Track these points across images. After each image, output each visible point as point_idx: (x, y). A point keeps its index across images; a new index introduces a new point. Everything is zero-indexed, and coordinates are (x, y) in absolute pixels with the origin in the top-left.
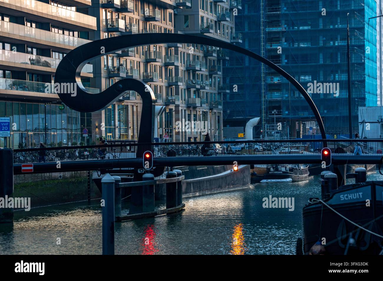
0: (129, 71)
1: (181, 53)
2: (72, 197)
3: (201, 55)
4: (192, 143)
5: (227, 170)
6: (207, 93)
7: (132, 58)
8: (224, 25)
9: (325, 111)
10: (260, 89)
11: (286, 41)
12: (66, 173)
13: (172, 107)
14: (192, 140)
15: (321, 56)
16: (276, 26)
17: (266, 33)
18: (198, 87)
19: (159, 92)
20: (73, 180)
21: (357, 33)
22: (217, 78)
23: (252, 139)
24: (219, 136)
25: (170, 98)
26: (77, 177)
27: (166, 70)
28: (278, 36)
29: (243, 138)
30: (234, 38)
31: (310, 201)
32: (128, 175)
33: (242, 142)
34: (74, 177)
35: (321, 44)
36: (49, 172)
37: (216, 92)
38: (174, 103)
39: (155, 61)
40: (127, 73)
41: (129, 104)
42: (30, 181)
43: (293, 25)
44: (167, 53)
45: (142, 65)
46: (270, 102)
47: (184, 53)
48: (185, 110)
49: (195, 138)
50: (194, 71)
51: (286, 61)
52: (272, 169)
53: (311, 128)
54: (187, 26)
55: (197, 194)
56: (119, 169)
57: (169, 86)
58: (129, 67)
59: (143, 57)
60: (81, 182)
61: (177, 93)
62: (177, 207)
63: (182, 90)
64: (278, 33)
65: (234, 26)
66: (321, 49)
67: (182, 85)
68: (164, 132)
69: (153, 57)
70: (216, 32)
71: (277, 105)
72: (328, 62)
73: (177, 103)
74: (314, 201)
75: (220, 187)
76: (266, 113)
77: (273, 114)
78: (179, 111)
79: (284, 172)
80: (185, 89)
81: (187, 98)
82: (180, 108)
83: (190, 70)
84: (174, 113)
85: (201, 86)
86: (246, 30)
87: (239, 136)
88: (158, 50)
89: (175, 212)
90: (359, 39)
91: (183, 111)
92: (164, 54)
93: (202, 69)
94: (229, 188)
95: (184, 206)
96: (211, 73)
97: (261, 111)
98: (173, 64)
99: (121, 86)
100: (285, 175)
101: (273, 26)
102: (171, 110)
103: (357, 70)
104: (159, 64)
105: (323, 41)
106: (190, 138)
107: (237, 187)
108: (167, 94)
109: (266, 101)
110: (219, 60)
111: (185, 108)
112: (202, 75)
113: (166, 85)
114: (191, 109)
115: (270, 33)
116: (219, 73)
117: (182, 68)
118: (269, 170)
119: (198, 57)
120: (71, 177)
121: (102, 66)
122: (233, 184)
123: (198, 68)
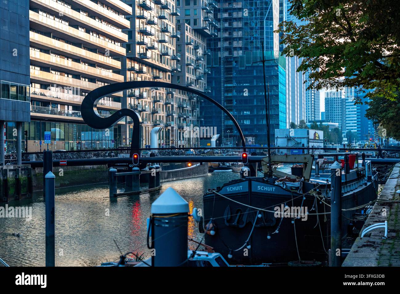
0: (144, 107)
1: (175, 97)
2: (98, 180)
3: (187, 98)
4: (182, 149)
5: (194, 165)
6: (190, 120)
7: (146, 100)
8: (200, 82)
9: (257, 131)
10: (221, 119)
11: (235, 92)
12: (94, 166)
13: (170, 128)
14: (181, 147)
15: (255, 100)
16: (230, 83)
17: (224, 87)
18: (185, 117)
19: (161, 120)
20: (99, 170)
21: (275, 88)
22: (196, 112)
23: (215, 147)
24: (198, 145)
25: (168, 123)
26: (101, 168)
27: (166, 107)
28: (231, 89)
29: (210, 146)
30: (206, 89)
31: (209, 191)
32: (125, 168)
33: (209, 148)
34: (100, 168)
35: (255, 94)
36: (83, 165)
37: (196, 120)
38: (170, 126)
39: (159, 101)
40: (142, 108)
41: (144, 126)
42: (71, 171)
43: (240, 83)
44: (167, 97)
45: (151, 104)
46: (227, 126)
47: (177, 97)
48: (177, 130)
49: (183, 146)
50: (183, 108)
51: (236, 103)
52: (221, 164)
53: (250, 141)
54: (179, 82)
55: (175, 179)
56: (125, 164)
57: (168, 116)
58: (144, 105)
59: (152, 99)
60: (104, 171)
61: (173, 120)
62: (155, 188)
63: (175, 118)
64: (231, 87)
65: (206, 83)
66: (255, 96)
67: (175, 116)
68: (165, 142)
69: (158, 99)
70: (196, 86)
71: (231, 127)
72: (259, 104)
73: (172, 125)
74: (211, 191)
75: (189, 175)
76: (224, 132)
77: (228, 133)
78: (173, 130)
79: (228, 166)
80: (177, 118)
81: (178, 123)
82: (174, 129)
83: (180, 107)
84: (170, 131)
85: (187, 116)
86: (214, 85)
87: (208, 145)
88: (161, 95)
89: (154, 191)
90: (276, 91)
91: (176, 130)
92: (165, 97)
93: (187, 107)
94: (195, 175)
95: (161, 187)
96: (193, 109)
97: (221, 130)
98: (170, 104)
99: (121, 113)
100: (228, 168)
101: (228, 84)
102: (169, 130)
103: (275, 109)
104: (162, 103)
105: (256, 92)
106: (180, 146)
107: (200, 175)
108: (167, 121)
109: (224, 125)
110: (197, 102)
111: (177, 129)
112: (188, 110)
113: (166, 115)
114: (181, 129)
115: (227, 87)
116: (197, 109)
117: (175, 106)
118: (219, 164)
119: (185, 100)
120: (98, 168)
121: (128, 104)
122: (197, 173)
123: (185, 106)
